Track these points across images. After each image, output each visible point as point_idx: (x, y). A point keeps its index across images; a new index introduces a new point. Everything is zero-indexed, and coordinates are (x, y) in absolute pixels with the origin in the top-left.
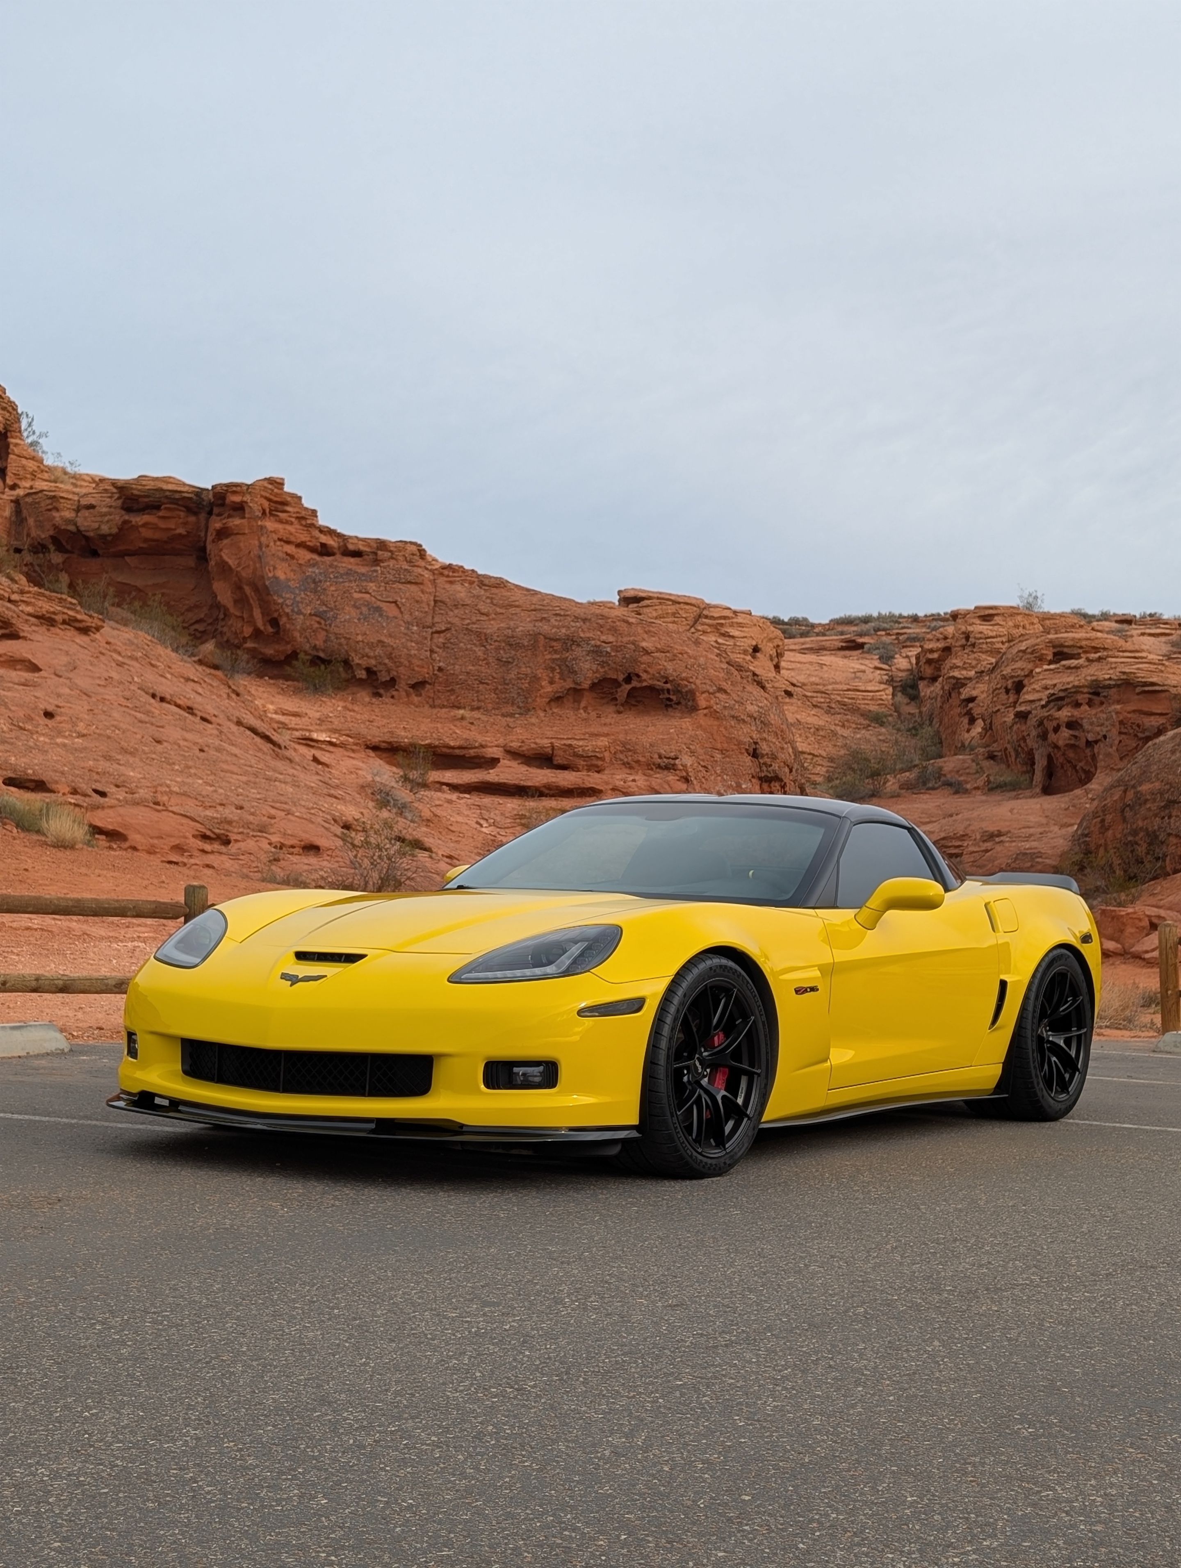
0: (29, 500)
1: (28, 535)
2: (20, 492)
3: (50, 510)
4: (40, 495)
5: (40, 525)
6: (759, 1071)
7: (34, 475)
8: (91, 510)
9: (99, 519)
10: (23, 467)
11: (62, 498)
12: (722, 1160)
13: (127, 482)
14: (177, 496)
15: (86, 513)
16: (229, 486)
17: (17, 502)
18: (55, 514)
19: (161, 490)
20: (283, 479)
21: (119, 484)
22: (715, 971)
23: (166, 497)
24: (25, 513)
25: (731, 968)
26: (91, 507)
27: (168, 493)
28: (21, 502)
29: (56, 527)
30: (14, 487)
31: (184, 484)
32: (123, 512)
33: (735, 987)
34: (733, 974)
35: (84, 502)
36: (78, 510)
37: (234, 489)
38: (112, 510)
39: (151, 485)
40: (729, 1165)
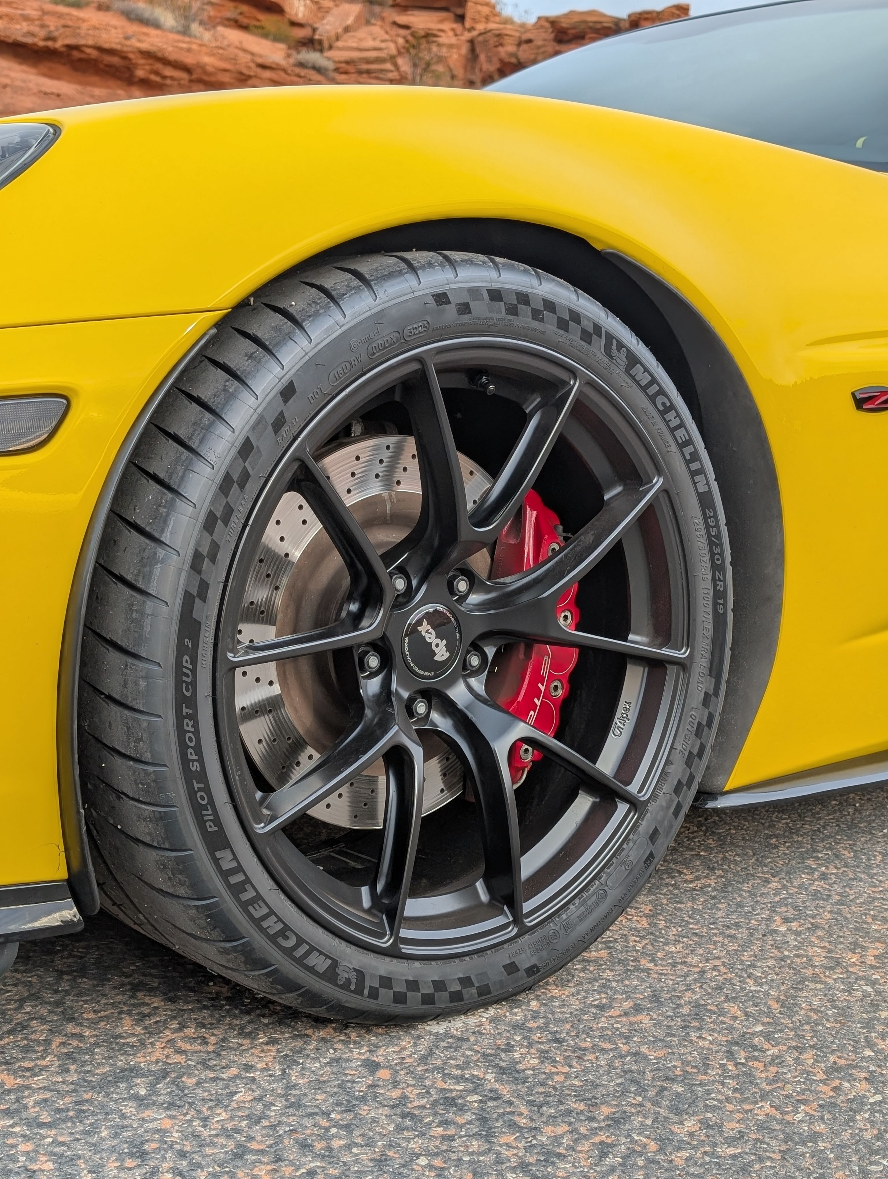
0: (481, 39)
1: (481, 70)
2: (475, 33)
3: (496, 46)
4: (489, 34)
5: (489, 60)
6: (682, 654)
7: (487, 19)
8: (529, 45)
9: (535, 51)
10: (479, 12)
11: (507, 35)
12: (503, 957)
13: (558, 17)
14: (598, 26)
15: (524, 47)
16: (641, 14)
17: (472, 42)
18: (501, 49)
19: (585, 22)
20: (688, 6)
21: (551, 19)
22: (465, 308)
23: (590, 28)
24: (478, 50)
25: (550, 306)
26: (529, 41)
27: (591, 24)
28: (476, 41)
29: (501, 61)
30: (472, 29)
31: (604, 15)
32: (555, 44)
33: (573, 372)
34: (563, 325)
35: (525, 37)
36: (519, 44)
37: (646, 16)
38: (546, 43)
39: (576, 19)
40: (532, 971)
